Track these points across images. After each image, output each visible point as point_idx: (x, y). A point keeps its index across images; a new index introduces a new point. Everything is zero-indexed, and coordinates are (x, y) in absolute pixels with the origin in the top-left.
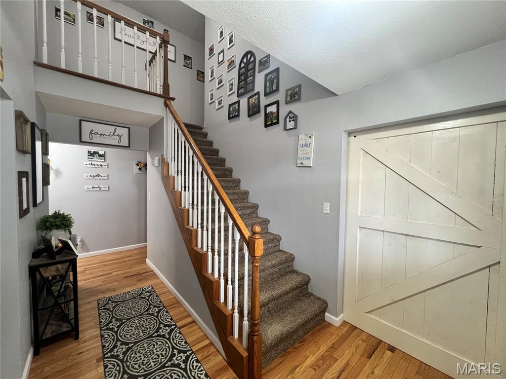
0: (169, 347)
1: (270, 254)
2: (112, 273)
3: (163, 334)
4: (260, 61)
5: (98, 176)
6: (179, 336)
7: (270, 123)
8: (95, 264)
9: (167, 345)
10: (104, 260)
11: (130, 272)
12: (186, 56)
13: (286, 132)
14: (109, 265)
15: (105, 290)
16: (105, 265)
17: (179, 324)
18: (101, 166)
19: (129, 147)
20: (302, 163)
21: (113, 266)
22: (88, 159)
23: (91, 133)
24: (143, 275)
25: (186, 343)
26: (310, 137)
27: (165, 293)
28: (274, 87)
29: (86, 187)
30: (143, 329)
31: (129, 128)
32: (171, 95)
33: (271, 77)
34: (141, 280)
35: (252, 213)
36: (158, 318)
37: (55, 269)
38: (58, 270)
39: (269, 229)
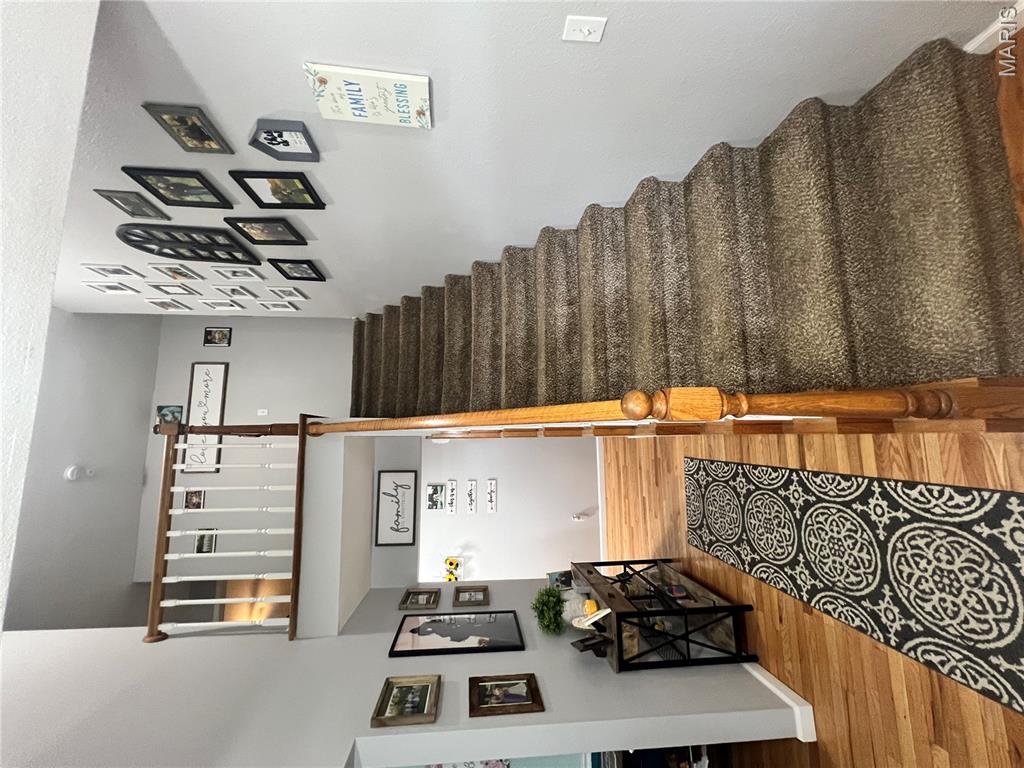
0: (839, 510)
1: (691, 225)
2: (644, 498)
3: (804, 501)
4: (133, 214)
5: (470, 495)
6: (822, 480)
7: (307, 196)
8: (620, 508)
9: (834, 511)
10: (616, 490)
11: (648, 472)
12: (207, 341)
13: (323, 155)
14: (626, 483)
15: (672, 524)
16: (626, 497)
17: (793, 464)
18: (453, 490)
19: (416, 472)
20: (421, 113)
21: (631, 488)
22: (442, 508)
23: (397, 530)
24: (659, 456)
25: (846, 478)
26: (323, 82)
27: (710, 446)
28: (193, 184)
29: (490, 511)
30: (775, 522)
31: (380, 472)
32: (297, 421)
33: (166, 189)
34: (668, 465)
35: (565, 245)
36: (761, 489)
37: (629, 641)
38: (631, 637)
39: (615, 206)
